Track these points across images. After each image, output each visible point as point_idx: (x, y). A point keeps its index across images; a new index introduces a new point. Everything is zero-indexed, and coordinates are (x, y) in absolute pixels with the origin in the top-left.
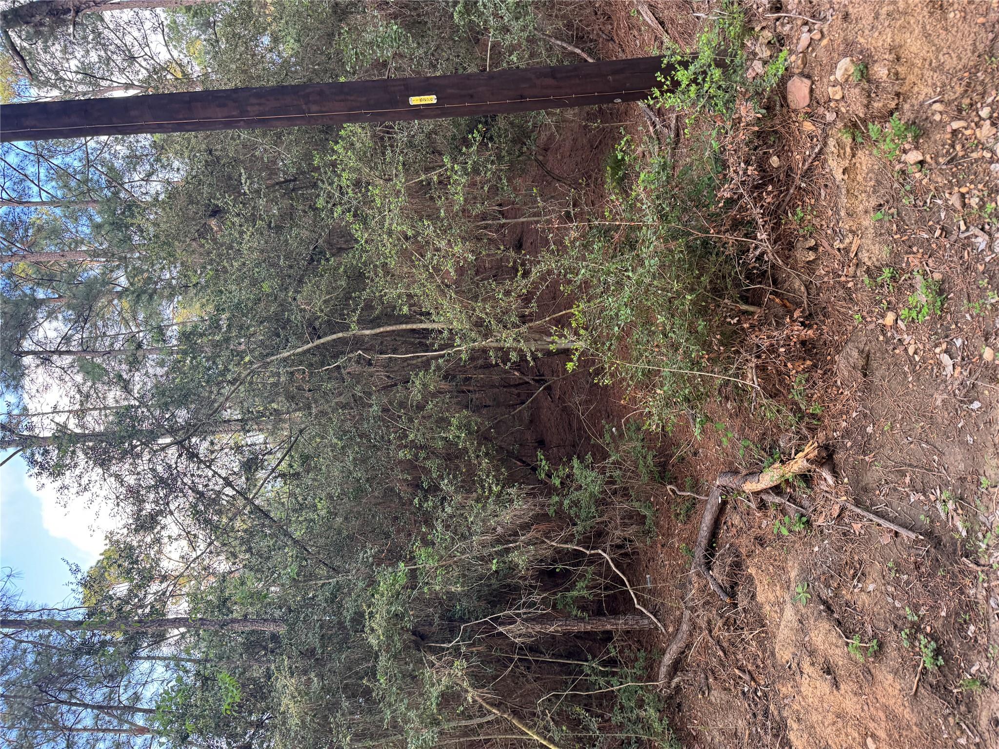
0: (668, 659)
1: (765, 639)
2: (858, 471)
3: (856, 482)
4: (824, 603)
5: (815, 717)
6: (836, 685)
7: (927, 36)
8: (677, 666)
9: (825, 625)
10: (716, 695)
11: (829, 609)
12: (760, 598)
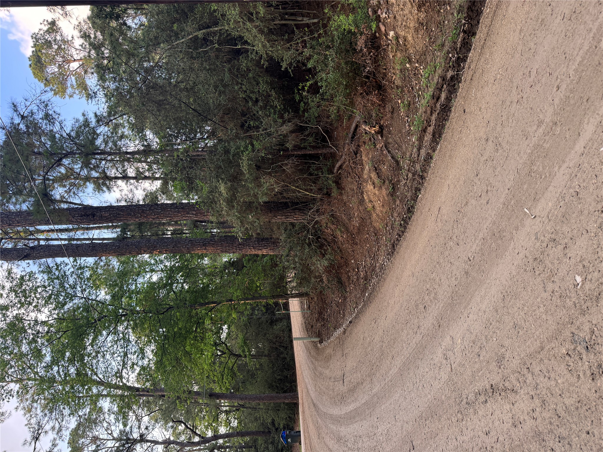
0: (337, 165)
1: (363, 169)
2: (387, 138)
3: (386, 140)
4: (375, 167)
5: (369, 193)
6: (374, 187)
7: (413, 37)
8: (340, 167)
9: (374, 173)
10: (349, 179)
11: (376, 169)
12: (363, 158)
